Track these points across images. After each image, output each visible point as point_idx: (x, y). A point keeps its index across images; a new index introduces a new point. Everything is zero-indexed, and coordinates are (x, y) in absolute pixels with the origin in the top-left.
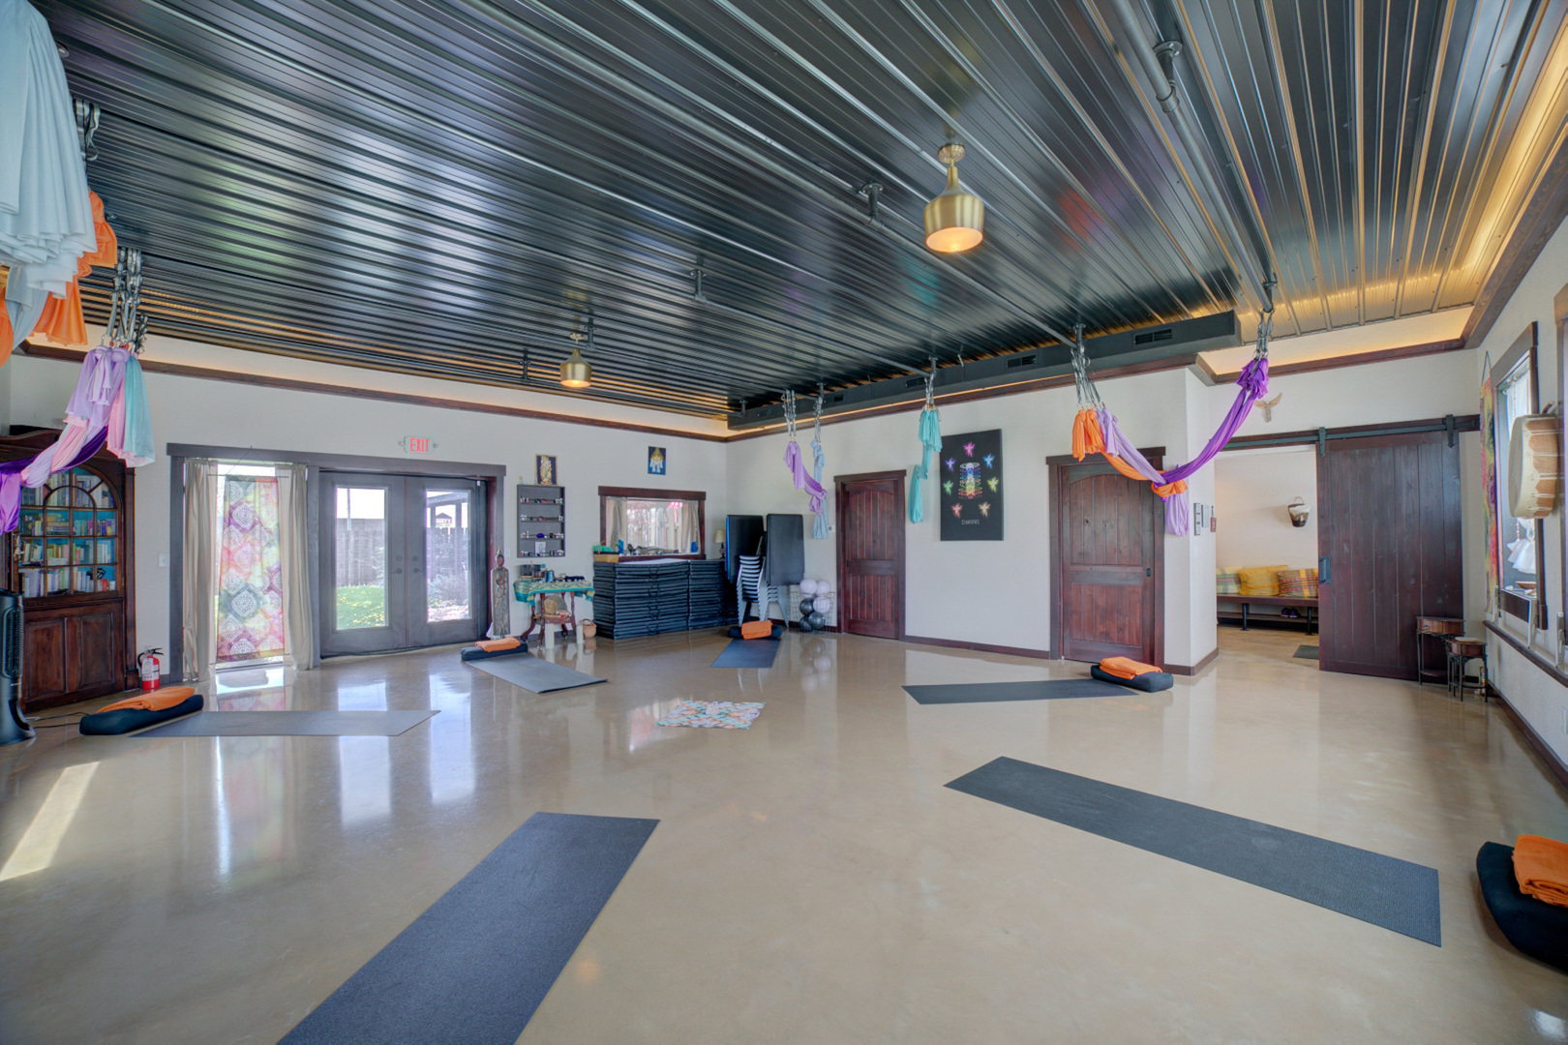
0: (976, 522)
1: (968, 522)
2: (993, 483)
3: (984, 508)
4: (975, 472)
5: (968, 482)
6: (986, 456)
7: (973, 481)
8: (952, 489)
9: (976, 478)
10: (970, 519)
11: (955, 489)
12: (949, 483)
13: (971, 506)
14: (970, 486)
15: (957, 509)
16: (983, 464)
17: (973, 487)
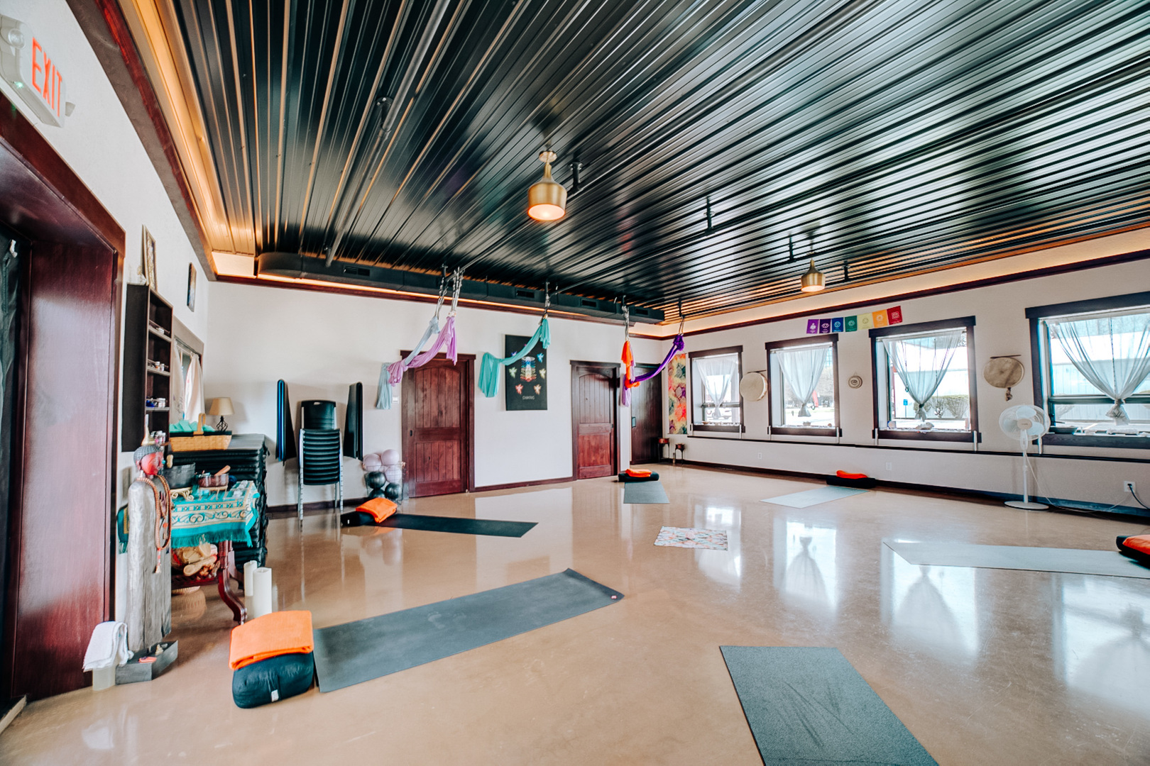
0: (532, 398)
1: (527, 398)
2: (542, 372)
3: (537, 388)
4: (532, 364)
5: (526, 370)
6: (539, 354)
7: (530, 369)
8: (516, 374)
9: (532, 368)
10: (528, 395)
11: (518, 373)
12: (514, 369)
13: (528, 386)
14: (528, 373)
15: (519, 388)
16: (537, 359)
17: (530, 374)
